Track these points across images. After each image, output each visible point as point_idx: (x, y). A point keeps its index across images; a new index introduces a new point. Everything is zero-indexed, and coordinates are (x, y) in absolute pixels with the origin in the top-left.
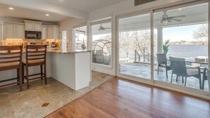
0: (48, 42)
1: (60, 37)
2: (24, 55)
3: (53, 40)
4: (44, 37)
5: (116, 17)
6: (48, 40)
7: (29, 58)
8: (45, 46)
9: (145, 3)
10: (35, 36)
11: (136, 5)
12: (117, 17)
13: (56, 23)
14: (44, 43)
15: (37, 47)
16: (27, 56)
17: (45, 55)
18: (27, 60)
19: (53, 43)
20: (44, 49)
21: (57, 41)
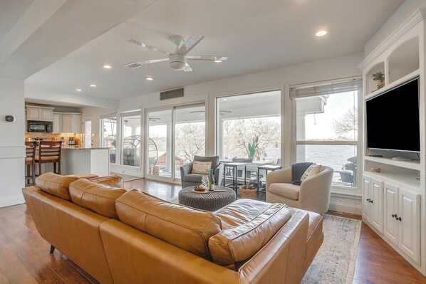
0: (63, 138)
1: (82, 130)
2: (37, 152)
3: (71, 135)
4: (56, 129)
5: (145, 109)
6: (63, 135)
7: (42, 154)
8: (60, 142)
9: (177, 97)
10: (43, 128)
11: (161, 99)
12: (146, 111)
13: (76, 110)
14: (58, 139)
15: (51, 143)
16: (40, 152)
17: (59, 151)
18: (40, 156)
19: (71, 139)
20: (59, 146)
21: (78, 136)
